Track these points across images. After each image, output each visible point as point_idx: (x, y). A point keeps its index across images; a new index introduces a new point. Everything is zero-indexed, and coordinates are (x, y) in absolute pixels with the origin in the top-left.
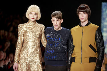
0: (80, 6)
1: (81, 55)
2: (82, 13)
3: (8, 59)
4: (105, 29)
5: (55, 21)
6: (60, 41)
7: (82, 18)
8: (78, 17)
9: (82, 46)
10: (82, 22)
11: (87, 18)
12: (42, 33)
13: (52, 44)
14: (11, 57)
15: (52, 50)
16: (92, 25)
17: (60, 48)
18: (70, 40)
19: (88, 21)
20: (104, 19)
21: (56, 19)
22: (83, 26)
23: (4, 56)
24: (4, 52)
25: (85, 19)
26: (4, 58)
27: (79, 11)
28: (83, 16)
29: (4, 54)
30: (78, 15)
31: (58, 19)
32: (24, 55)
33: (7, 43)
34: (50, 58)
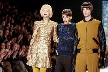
0: (84, 3)
1: (86, 46)
2: (85, 9)
3: (21, 50)
4: (105, 24)
5: (65, 18)
6: (68, 33)
7: (86, 13)
8: (82, 13)
9: (86, 39)
10: (86, 17)
11: (90, 14)
12: (54, 29)
13: (62, 36)
14: (24, 49)
15: (62, 42)
16: (94, 20)
17: (68, 39)
18: (75, 33)
19: (91, 16)
20: (105, 15)
21: (65, 16)
22: (87, 21)
23: (18, 48)
24: (17, 44)
25: (89, 14)
26: (18, 50)
27: (83, 8)
28: (86, 12)
29: (18, 46)
30: (82, 11)
31: (67, 16)
32: (34, 47)
33: (20, 36)
34: (61, 48)
